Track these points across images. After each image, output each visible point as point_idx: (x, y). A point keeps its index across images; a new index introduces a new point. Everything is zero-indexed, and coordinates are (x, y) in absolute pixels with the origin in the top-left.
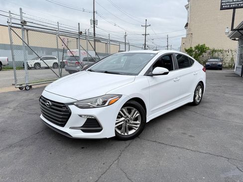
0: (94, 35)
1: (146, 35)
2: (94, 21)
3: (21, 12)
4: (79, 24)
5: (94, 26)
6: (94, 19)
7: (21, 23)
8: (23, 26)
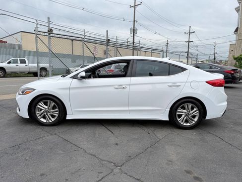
0: (134, 44)
1: (189, 42)
2: (134, 30)
3: (49, 21)
4: (107, 31)
5: (134, 35)
6: (134, 28)
7: (48, 31)
8: (49, 34)
